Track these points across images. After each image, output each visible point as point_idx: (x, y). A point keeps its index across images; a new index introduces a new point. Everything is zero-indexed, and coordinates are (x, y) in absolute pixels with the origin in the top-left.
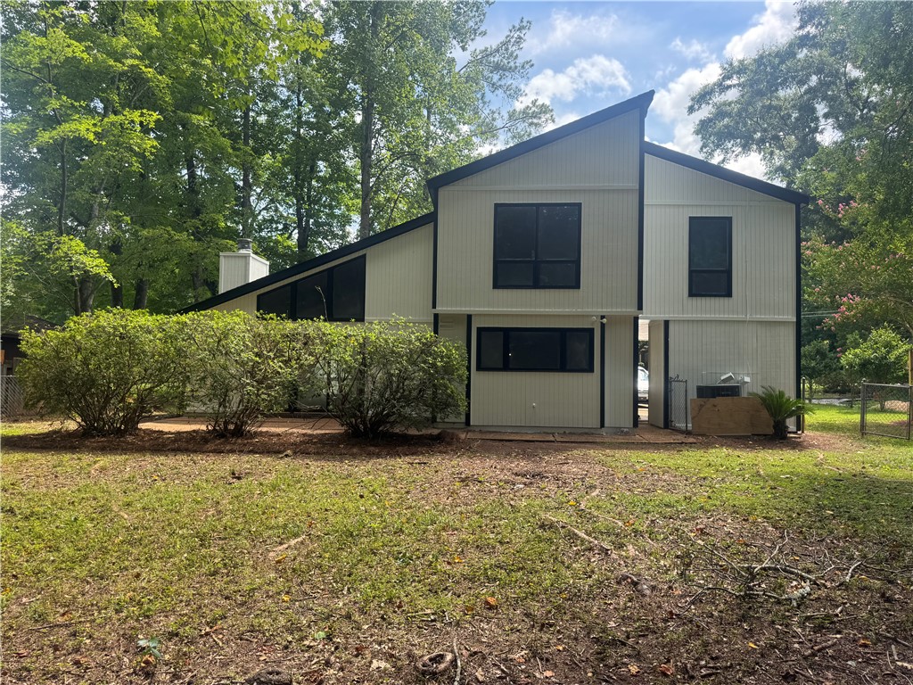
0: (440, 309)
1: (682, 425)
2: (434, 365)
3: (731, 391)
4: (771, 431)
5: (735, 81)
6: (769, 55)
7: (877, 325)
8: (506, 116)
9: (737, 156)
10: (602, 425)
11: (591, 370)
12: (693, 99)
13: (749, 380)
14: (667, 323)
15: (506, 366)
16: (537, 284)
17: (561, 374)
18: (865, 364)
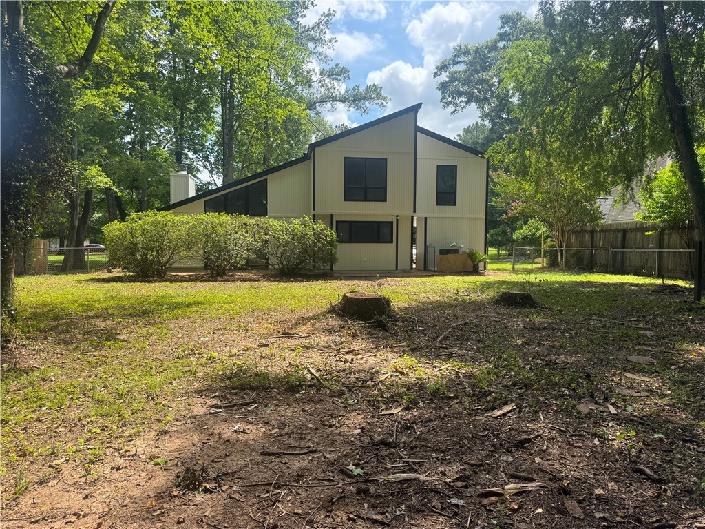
0: (317, 211)
1: (433, 269)
2: (326, 240)
3: (455, 251)
4: (471, 269)
5: (462, 59)
6: (482, 47)
7: (532, 217)
8: (318, 73)
9: (462, 108)
10: (397, 269)
11: (392, 242)
12: (437, 68)
13: (464, 247)
14: (426, 218)
15: (351, 241)
16: (365, 199)
17: (377, 244)
18: (525, 238)
